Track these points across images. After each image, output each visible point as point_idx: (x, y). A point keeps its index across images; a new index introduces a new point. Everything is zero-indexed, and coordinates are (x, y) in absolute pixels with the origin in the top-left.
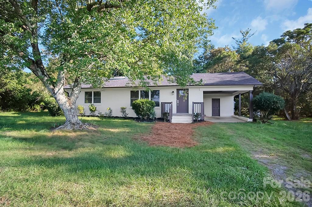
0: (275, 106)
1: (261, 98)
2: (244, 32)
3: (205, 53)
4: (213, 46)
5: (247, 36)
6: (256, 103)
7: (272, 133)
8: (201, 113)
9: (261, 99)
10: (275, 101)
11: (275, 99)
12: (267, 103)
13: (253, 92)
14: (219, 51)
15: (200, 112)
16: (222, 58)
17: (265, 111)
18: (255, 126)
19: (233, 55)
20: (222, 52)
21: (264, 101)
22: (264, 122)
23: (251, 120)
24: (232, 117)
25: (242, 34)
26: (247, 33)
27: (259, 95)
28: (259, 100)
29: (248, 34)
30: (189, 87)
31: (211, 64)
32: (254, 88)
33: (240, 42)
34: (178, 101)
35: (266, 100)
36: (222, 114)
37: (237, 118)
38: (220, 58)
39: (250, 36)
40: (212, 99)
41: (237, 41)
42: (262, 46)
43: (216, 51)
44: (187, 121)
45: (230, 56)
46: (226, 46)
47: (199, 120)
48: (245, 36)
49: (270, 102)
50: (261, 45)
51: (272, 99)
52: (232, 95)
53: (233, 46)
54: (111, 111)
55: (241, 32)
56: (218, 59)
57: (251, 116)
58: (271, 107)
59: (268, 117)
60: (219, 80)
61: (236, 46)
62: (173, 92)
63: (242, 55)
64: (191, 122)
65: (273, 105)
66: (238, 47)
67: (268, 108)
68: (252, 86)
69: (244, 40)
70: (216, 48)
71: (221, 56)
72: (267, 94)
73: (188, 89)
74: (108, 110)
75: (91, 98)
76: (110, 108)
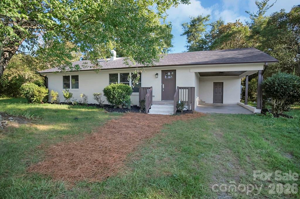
0: (295, 93)
1: (273, 81)
2: (260, 4)
3: (212, 31)
4: (222, 22)
5: (264, 8)
6: (266, 87)
7: (288, 138)
8: (188, 102)
9: (274, 83)
10: (295, 85)
11: (295, 81)
12: (283, 87)
13: (263, 72)
14: (229, 27)
15: (187, 100)
16: (231, 34)
17: (280, 99)
18: (261, 122)
19: (245, 30)
20: (232, 28)
21: (279, 85)
22: (277, 115)
23: (259, 111)
24: (238, 105)
25: (258, 6)
26: (265, 4)
27: (271, 76)
28: (270, 83)
29: (266, 6)
30: (177, 68)
31: (218, 43)
32: (266, 67)
33: (255, 16)
34: (163, 85)
35: (281, 83)
36: (226, 101)
37: (243, 107)
38: (228, 35)
39: (268, 8)
40: (214, 83)
41: (252, 15)
42: (281, 12)
43: (225, 27)
44: (169, 112)
45: (240, 31)
46: (236, 20)
47: (184, 111)
48: (262, 8)
49: (288, 87)
50: (279, 12)
51: (291, 82)
52: (238, 78)
53: (247, 21)
54: (86, 97)
55: (256, 3)
56: (225, 36)
57: (259, 106)
58: (289, 93)
59: (283, 108)
60: (218, 57)
61: (250, 21)
62: (157, 74)
63: (254, 28)
64: (173, 113)
65: (292, 91)
66: (252, 22)
67: (284, 95)
68: (263, 63)
69: (260, 13)
70: (225, 24)
71: (230, 32)
72: (284, 75)
73: (176, 70)
74: (81, 97)
75: (70, 83)
76: (83, 94)
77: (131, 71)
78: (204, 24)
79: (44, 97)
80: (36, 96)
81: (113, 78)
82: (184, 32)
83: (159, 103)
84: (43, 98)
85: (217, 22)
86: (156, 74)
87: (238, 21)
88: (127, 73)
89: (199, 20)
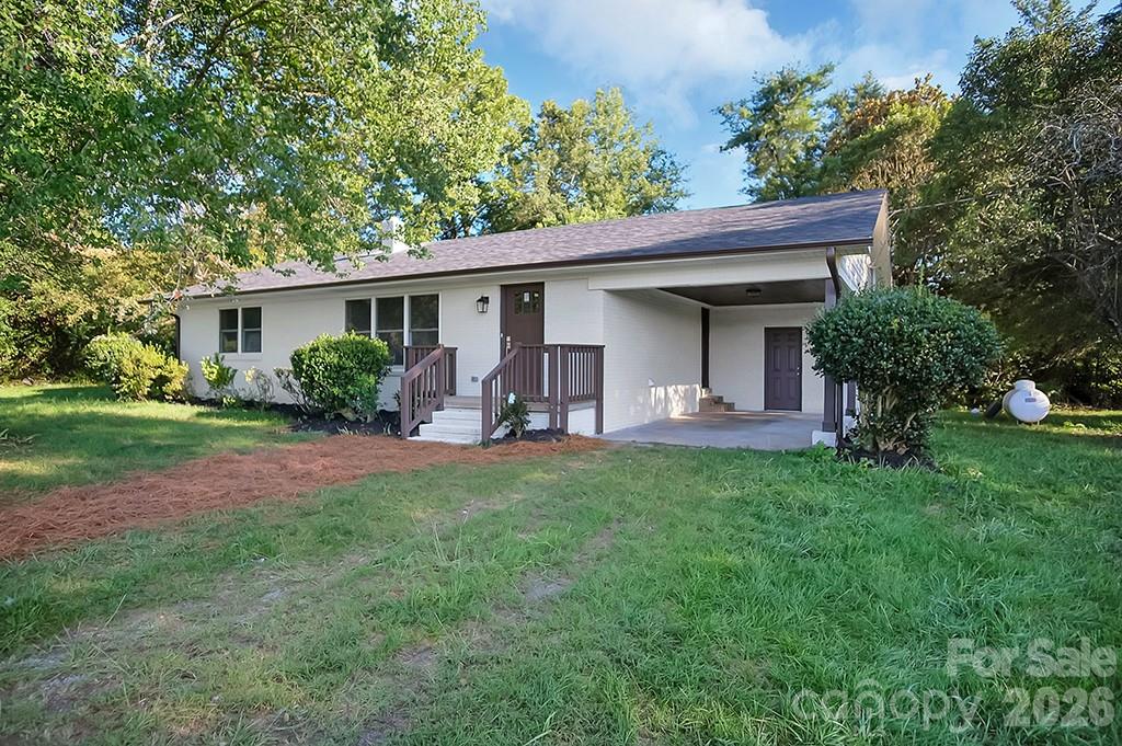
4: (876, 89)
23: (828, 439)
30: (547, 275)
40: (768, 330)
43: (870, 110)
45: (917, 122)
47: (530, 433)
54: (268, 382)
56: (865, 146)
57: (828, 418)
62: (483, 300)
64: (480, 439)
73: (543, 283)
74: (248, 379)
75: (237, 333)
76: (257, 371)
77: (408, 290)
78: (809, 100)
79: (151, 379)
80: (126, 375)
81: (357, 313)
82: (730, 136)
83: (465, 404)
84: (148, 383)
85: (856, 91)
86: (479, 301)
87: (923, 80)
88: (398, 298)
89: (787, 86)
